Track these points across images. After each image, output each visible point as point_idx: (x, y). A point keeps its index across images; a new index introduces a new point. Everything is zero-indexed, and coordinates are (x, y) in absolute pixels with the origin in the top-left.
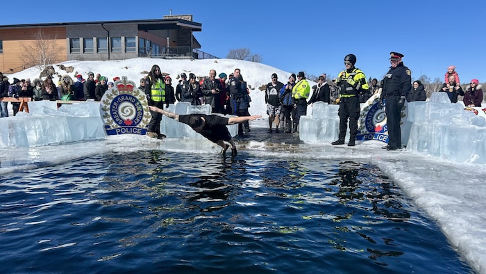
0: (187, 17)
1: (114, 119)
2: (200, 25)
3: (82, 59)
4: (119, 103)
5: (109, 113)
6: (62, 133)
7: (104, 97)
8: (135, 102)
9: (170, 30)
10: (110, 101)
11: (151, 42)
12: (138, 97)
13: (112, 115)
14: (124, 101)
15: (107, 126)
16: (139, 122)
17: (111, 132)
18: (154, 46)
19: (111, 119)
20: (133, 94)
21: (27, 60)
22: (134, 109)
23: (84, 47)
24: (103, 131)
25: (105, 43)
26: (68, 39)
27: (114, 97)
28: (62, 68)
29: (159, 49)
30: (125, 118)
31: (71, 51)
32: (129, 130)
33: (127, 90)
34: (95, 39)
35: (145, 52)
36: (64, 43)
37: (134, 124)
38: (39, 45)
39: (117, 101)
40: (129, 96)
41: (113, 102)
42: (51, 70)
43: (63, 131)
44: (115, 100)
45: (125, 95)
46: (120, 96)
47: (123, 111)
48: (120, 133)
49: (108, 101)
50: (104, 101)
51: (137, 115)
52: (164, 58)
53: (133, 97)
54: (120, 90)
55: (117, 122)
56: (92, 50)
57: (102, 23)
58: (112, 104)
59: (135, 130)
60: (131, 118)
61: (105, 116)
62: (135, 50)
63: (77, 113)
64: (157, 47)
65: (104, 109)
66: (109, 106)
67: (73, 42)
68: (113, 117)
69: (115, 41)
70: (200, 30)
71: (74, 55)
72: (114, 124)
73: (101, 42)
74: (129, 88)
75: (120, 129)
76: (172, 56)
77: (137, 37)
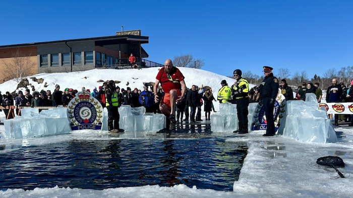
0: (136, 32)
1: (77, 119)
2: (147, 38)
3: (49, 72)
4: (80, 108)
5: (73, 115)
6: (42, 129)
7: (70, 104)
8: (91, 107)
9: (121, 45)
10: (74, 107)
11: (105, 55)
12: (93, 103)
13: (75, 116)
14: (83, 106)
15: (72, 124)
16: (94, 121)
17: (74, 128)
18: (108, 58)
19: (74, 119)
20: (90, 101)
21: (7, 75)
22: (90, 111)
23: (51, 61)
24: (69, 127)
25: (68, 58)
26: (39, 56)
27: (76, 103)
28: (35, 80)
29: (113, 60)
30: (84, 118)
31: (41, 65)
32: (87, 127)
33: (85, 98)
34: (60, 54)
35: (101, 63)
36: (35, 59)
37: (90, 122)
38: (17, 63)
39: (78, 107)
40: (86, 102)
41: (75, 107)
42: (26, 82)
43: (43, 128)
44: (77, 106)
45: (84, 102)
46: (80, 103)
47: (82, 114)
48: (81, 129)
49: (72, 106)
50: (69, 107)
51: (92, 115)
52: (117, 68)
53: (90, 103)
54: (80, 99)
55: (78, 121)
56: (58, 64)
57: (66, 41)
58: (75, 109)
59: (91, 127)
60: (88, 118)
61: (71, 117)
62: (92, 62)
63: (51, 116)
64: (111, 58)
65: (69, 112)
66: (73, 110)
67: (43, 58)
68: (76, 118)
69: (76, 56)
70: (147, 42)
71: (43, 68)
72: (77, 122)
73: (65, 57)
74: (87, 97)
75: (81, 126)
76: (123, 66)
77: (94, 52)
